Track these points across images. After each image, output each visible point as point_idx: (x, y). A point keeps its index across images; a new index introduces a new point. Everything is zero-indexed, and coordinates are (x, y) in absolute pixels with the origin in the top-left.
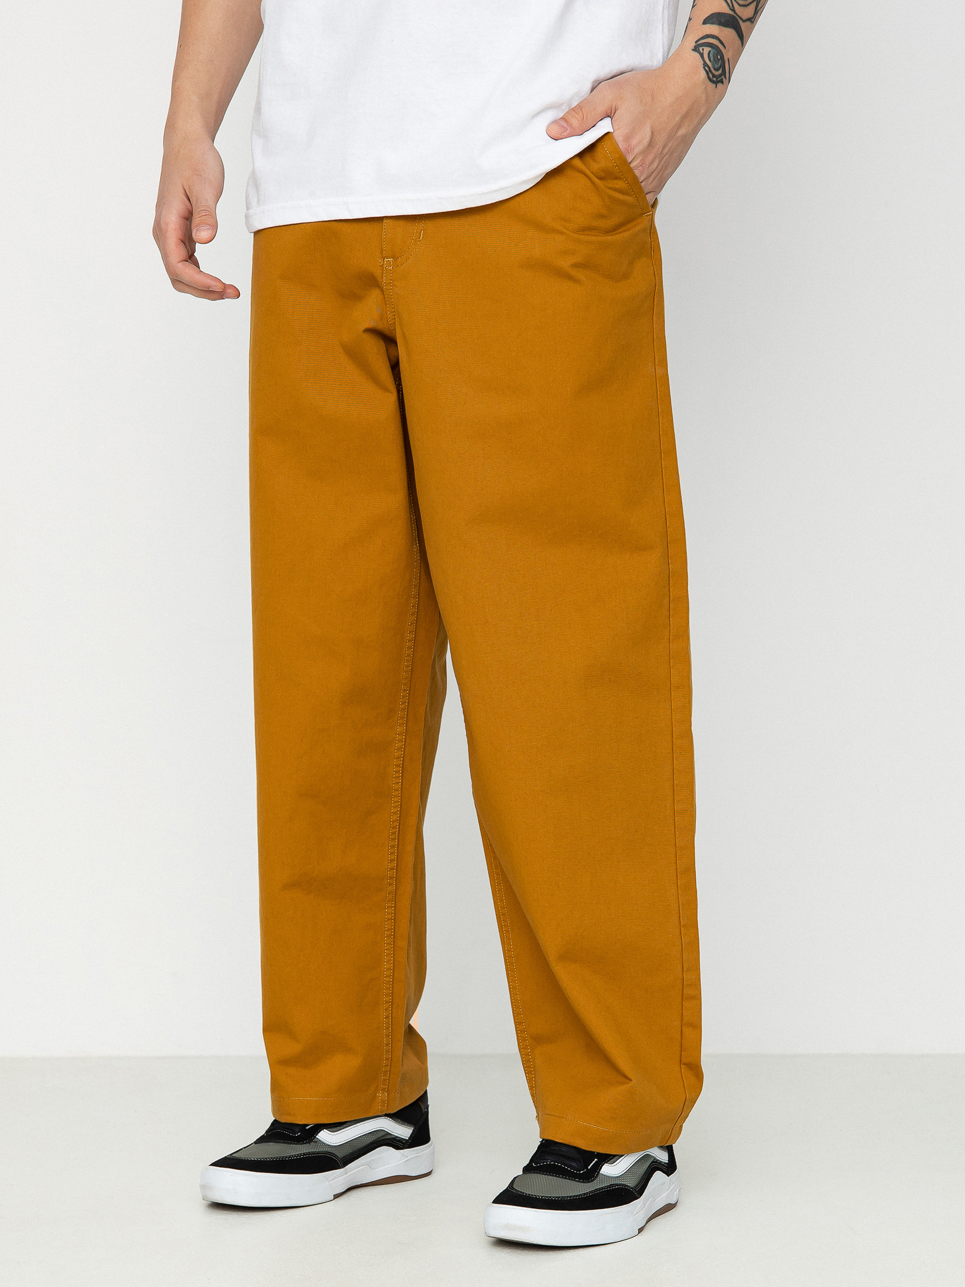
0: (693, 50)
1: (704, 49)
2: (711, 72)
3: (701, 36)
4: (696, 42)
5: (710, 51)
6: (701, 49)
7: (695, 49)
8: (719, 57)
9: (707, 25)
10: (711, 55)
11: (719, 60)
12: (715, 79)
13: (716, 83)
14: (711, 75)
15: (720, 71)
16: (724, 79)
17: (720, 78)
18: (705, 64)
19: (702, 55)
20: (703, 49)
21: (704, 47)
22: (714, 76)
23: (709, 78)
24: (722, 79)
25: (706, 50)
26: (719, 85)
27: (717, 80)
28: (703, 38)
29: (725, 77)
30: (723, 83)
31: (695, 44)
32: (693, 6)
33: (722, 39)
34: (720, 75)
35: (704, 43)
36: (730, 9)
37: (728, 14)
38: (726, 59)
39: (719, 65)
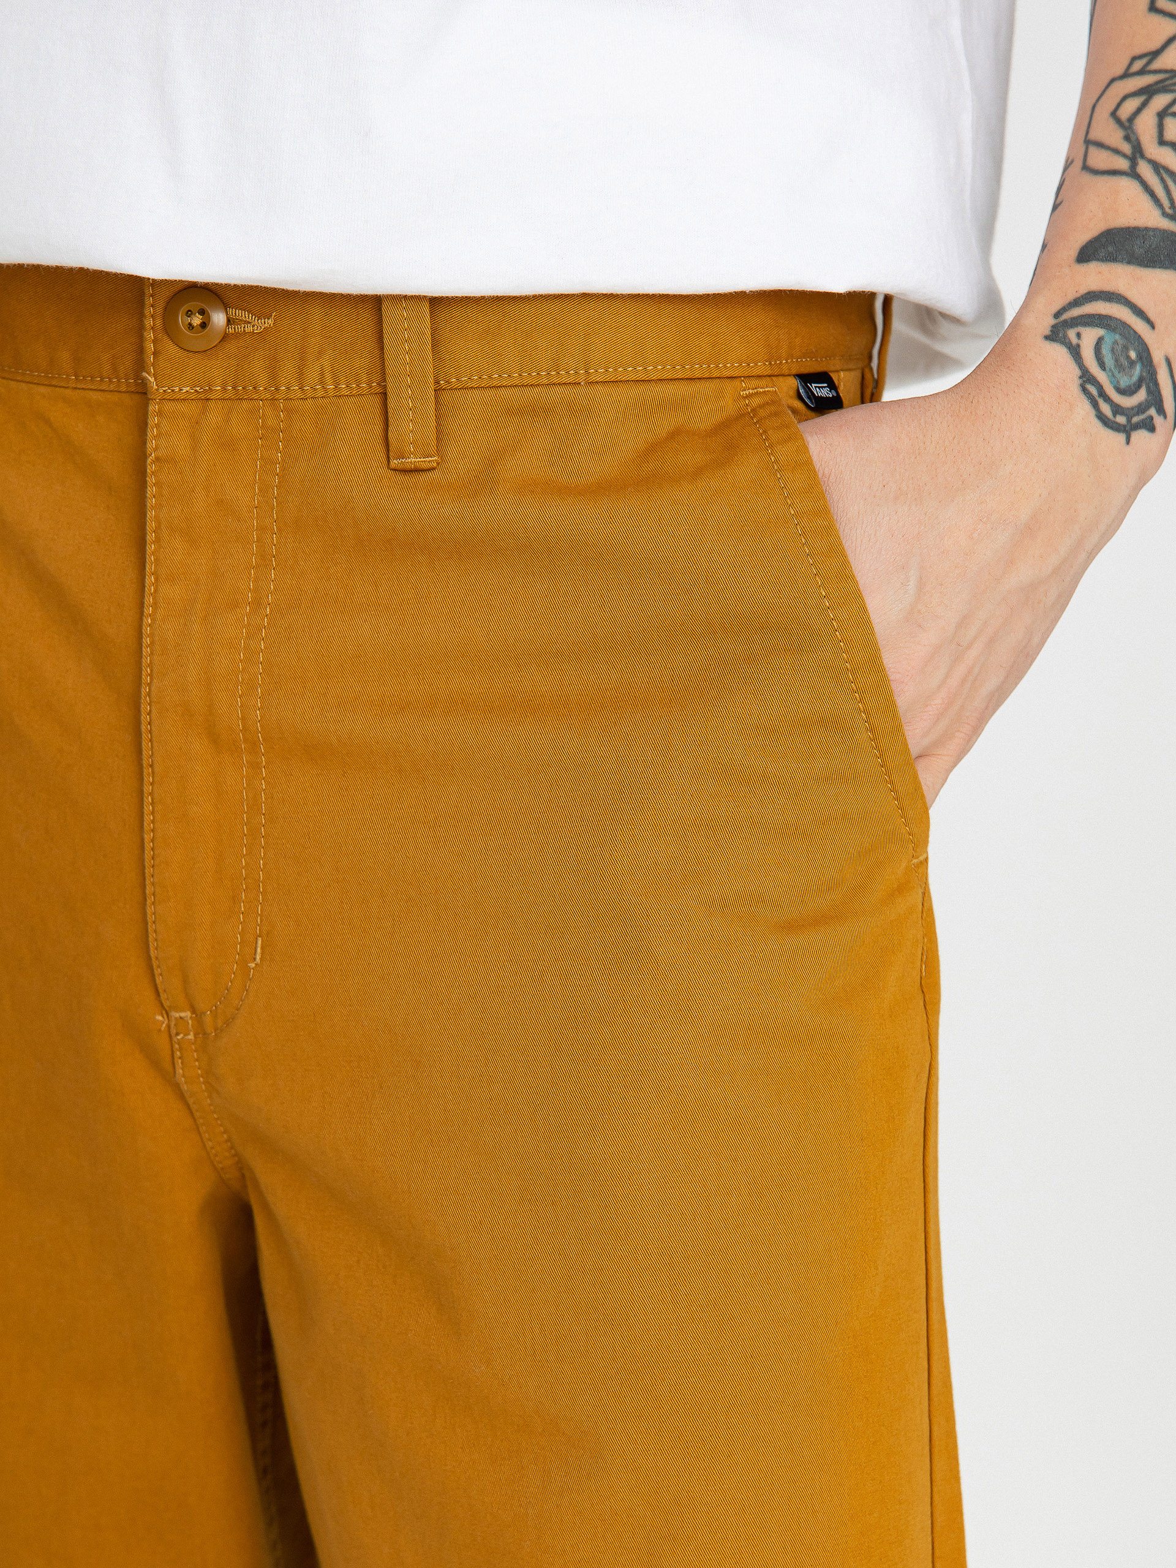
0: (1047, 338)
1: (1083, 336)
2: (1107, 399)
3: (1071, 296)
4: (1057, 315)
5: (1100, 340)
6: (1072, 334)
7: (1055, 335)
8: (1133, 355)
9: (1093, 267)
10: (1106, 351)
11: (1132, 363)
12: (1121, 420)
13: (1127, 430)
14: (1106, 409)
15: (1141, 395)
16: (1158, 420)
17: (1142, 417)
18: (1086, 378)
19: (1075, 352)
20: (1079, 335)
21: (1081, 329)
22: (1117, 409)
23: (1101, 417)
24: (1151, 418)
25: (1089, 337)
26: (1140, 437)
27: (1129, 420)
28: (1077, 303)
29: (1161, 411)
30: (1152, 429)
31: (1053, 322)
32: (1055, 207)
33: (1140, 303)
34: (1141, 408)
35: (1082, 316)
36: (1165, 214)
37: (1154, 230)
38: (1158, 357)
39: (1135, 378)
